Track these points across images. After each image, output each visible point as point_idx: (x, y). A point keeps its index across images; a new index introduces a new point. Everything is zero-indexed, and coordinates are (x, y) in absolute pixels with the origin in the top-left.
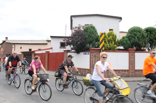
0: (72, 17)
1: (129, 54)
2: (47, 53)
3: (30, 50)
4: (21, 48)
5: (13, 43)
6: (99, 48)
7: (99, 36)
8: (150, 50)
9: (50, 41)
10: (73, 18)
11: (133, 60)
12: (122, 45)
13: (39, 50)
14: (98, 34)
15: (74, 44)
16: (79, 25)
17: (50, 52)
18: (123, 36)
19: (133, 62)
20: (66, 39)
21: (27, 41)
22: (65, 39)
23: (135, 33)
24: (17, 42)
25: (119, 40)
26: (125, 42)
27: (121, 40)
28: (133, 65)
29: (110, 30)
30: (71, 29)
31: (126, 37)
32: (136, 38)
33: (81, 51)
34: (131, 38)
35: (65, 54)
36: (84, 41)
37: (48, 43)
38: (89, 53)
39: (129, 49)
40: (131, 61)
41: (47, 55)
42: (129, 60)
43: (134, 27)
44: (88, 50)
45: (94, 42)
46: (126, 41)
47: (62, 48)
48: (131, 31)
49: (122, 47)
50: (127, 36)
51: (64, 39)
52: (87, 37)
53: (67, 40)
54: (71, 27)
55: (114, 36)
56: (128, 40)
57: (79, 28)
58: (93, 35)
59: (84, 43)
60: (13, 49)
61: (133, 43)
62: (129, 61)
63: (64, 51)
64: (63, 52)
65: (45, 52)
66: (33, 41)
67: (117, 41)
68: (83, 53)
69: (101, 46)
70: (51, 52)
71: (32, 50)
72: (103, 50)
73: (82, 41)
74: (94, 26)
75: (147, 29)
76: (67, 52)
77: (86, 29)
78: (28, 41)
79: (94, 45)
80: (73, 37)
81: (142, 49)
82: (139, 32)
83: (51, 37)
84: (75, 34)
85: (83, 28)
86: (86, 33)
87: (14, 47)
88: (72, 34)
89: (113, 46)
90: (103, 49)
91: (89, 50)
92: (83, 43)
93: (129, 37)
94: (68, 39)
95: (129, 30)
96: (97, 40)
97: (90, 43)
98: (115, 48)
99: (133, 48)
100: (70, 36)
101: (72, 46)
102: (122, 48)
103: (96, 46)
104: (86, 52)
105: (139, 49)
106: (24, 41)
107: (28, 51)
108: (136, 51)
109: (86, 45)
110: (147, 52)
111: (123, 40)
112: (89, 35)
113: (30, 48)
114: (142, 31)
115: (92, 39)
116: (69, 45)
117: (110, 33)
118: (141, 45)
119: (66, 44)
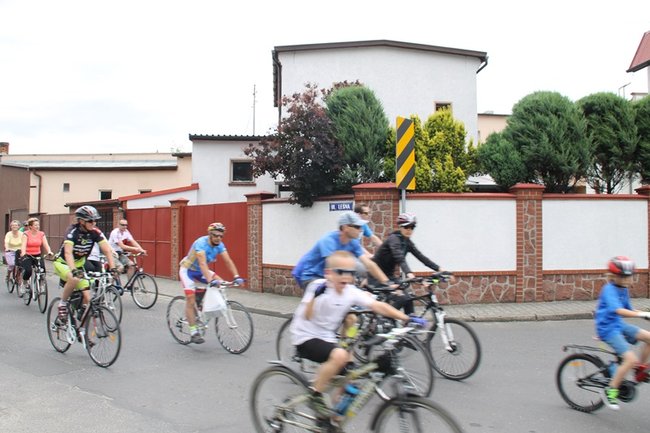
1: (517, 206)
2: (175, 205)
3: (106, 195)
4: (67, 186)
5: (31, 169)
6: (394, 181)
7: (390, 132)
8: (603, 187)
9: (189, 155)
10: (282, 59)
11: (533, 232)
12: (488, 170)
13: (145, 194)
14: (387, 122)
15: (288, 168)
16: (308, 86)
17: (189, 204)
18: (491, 132)
19: (533, 241)
20: (256, 145)
21: (90, 158)
22: (251, 145)
23: (539, 116)
24: (47, 162)
25: (475, 146)
26: (499, 156)
27: (482, 150)
28: (535, 253)
29: (439, 106)
30: (276, 105)
31: (505, 136)
32: (545, 138)
33: (319, 195)
34: (524, 139)
35: (253, 210)
36: (330, 154)
37: (182, 165)
38: (351, 205)
39: (519, 185)
40: (526, 233)
41: (175, 214)
42: (518, 230)
43: (536, 94)
44: (347, 193)
45: (370, 158)
46: (505, 152)
47: (238, 185)
48: (526, 110)
49: (488, 176)
50: (508, 129)
51: (246, 146)
52: (343, 135)
53: (261, 148)
54: (276, 95)
55: (453, 129)
56: (512, 149)
57: (308, 99)
58: (363, 130)
59: (331, 161)
60: (33, 193)
61: (534, 161)
62: (518, 235)
63: (247, 196)
64: (245, 200)
65: (169, 205)
66: (117, 158)
67: (467, 151)
68: (327, 203)
69: (400, 176)
70: (195, 204)
71: (114, 197)
72: (410, 191)
73: (323, 154)
74: (371, 89)
75: (590, 102)
76: (258, 200)
77: (340, 102)
78: (96, 158)
79: (371, 172)
80: (284, 139)
81: (571, 184)
82: (556, 113)
83: (193, 138)
84: (292, 125)
85: (326, 99)
86: (339, 119)
87: (37, 184)
88: (280, 123)
89: (449, 173)
90: (412, 186)
91: (352, 192)
92: (328, 162)
93: (515, 136)
94: (266, 146)
95: (516, 105)
96: (385, 148)
97: (355, 161)
98: (456, 182)
99: (531, 182)
100: (273, 132)
101: (281, 178)
102: (487, 180)
103: (382, 174)
104: (341, 199)
105: (559, 186)
106: (79, 158)
107: (98, 198)
108: (546, 195)
109: (338, 171)
110: (591, 198)
111: (491, 150)
112: (351, 131)
113: (107, 188)
114: (570, 110)
115: (361, 144)
116: (266, 172)
117: (438, 121)
118: (566, 168)
119: (254, 168)
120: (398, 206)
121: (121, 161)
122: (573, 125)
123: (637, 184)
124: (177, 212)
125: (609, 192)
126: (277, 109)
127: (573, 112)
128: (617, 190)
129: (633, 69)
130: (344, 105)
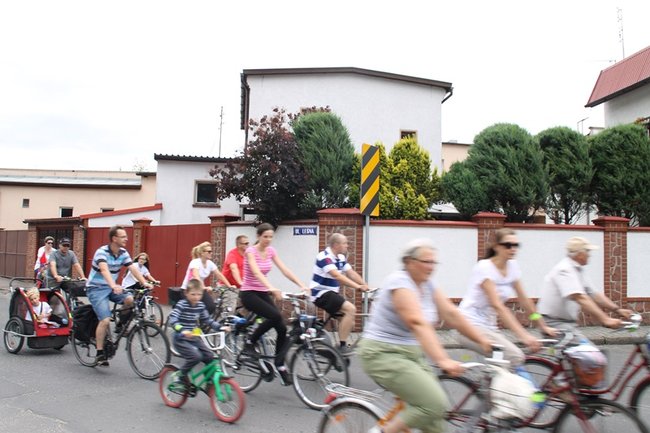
0: (247, 75)
1: (479, 234)
2: (138, 225)
3: (67, 212)
4: (26, 202)
6: (359, 207)
7: (355, 159)
8: (561, 218)
9: (153, 175)
10: (251, 83)
12: (451, 199)
13: (107, 212)
14: (353, 149)
15: (254, 192)
16: (276, 110)
17: (152, 224)
18: (455, 161)
20: (221, 167)
21: (52, 174)
22: (216, 167)
25: (439, 175)
26: (461, 185)
27: (445, 178)
29: (404, 134)
30: (243, 128)
31: (466, 167)
33: (283, 219)
35: (216, 232)
36: (296, 178)
37: (146, 185)
38: (315, 230)
39: (481, 214)
41: (138, 234)
43: (496, 125)
44: (311, 218)
45: (335, 184)
46: (468, 181)
47: (202, 206)
48: (486, 141)
49: (451, 205)
50: (469, 160)
51: (212, 167)
52: (308, 160)
53: (227, 171)
54: (243, 118)
55: (419, 158)
56: (475, 179)
57: (275, 120)
58: (328, 155)
59: (296, 185)
61: (494, 191)
63: (212, 218)
64: (209, 222)
65: (132, 224)
66: (79, 175)
67: (431, 179)
68: (292, 227)
69: (365, 202)
70: (158, 224)
71: (75, 215)
72: (374, 217)
73: (289, 178)
74: (338, 115)
75: (548, 134)
76: (222, 222)
77: (306, 127)
78: (58, 174)
79: (336, 198)
80: (250, 162)
81: (531, 213)
82: (515, 144)
83: (158, 158)
84: (259, 148)
85: (292, 124)
86: (302, 143)
88: (246, 145)
89: (411, 200)
90: (376, 212)
91: (317, 216)
92: (294, 187)
94: (232, 168)
95: (477, 136)
96: (350, 173)
97: (321, 185)
98: (418, 209)
99: (492, 212)
100: (239, 155)
101: (246, 200)
102: (449, 208)
103: (346, 199)
104: (305, 224)
105: (519, 217)
106: (40, 174)
107: (58, 215)
108: (507, 224)
109: (302, 195)
110: (550, 228)
111: (454, 179)
112: (316, 156)
113: (68, 205)
114: (527, 142)
115: (327, 169)
116: (231, 194)
117: (403, 148)
118: (523, 198)
119: (219, 190)
120: (362, 232)
121: (84, 179)
122: (531, 157)
123: (594, 216)
124: (140, 231)
125: (567, 222)
126: (244, 131)
127: (530, 143)
128: (575, 221)
129: (591, 105)
130: (310, 131)
